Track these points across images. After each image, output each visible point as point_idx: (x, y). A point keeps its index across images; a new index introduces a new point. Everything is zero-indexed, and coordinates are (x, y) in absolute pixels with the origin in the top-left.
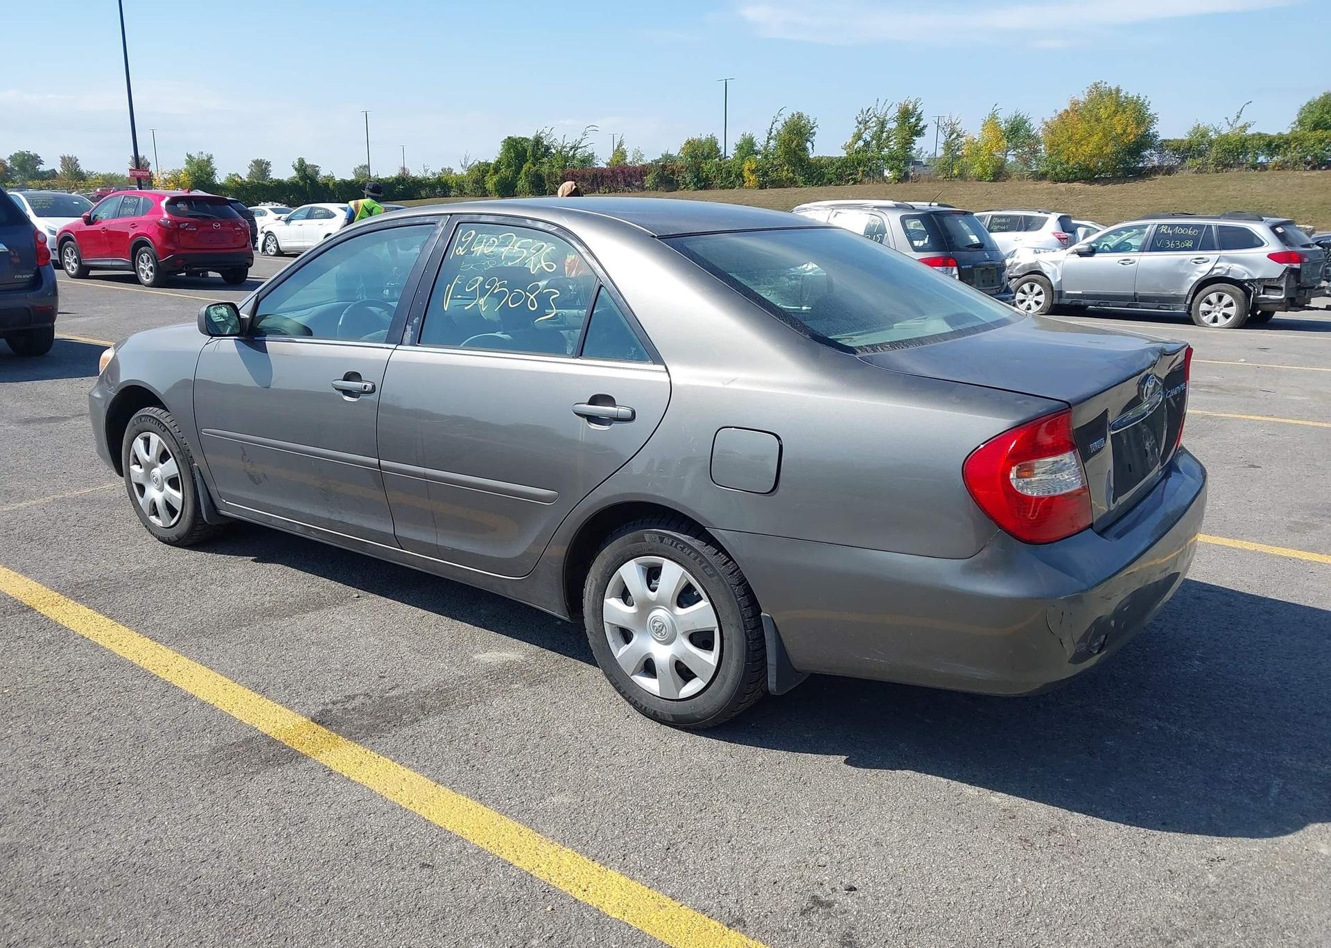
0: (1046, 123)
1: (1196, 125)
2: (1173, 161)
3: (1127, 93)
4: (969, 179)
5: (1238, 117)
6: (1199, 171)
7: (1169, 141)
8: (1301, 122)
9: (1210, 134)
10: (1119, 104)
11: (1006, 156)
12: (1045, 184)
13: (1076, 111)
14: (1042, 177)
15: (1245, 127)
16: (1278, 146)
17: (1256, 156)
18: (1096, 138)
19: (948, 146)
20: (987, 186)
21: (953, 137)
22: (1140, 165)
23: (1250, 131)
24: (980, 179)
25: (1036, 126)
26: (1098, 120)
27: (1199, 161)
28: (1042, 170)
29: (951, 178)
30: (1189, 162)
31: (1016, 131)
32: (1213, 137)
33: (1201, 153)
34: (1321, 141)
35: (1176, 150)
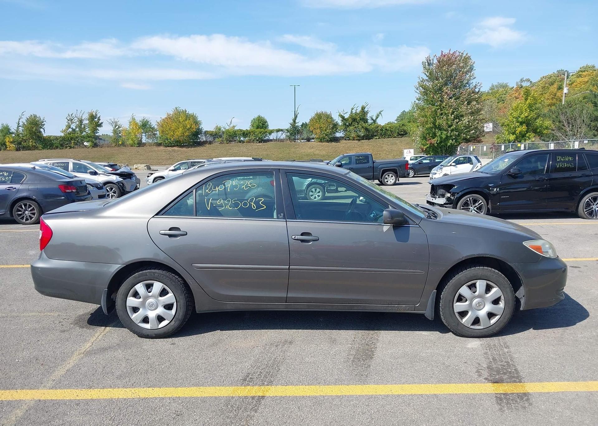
0: (158, 122)
1: (216, 125)
2: (210, 139)
3: (189, 112)
4: (127, 146)
5: (231, 123)
6: (221, 143)
7: (208, 131)
8: (252, 126)
9: (222, 129)
10: (187, 117)
11: (142, 136)
12: (162, 148)
13: (169, 118)
14: (159, 145)
15: (234, 127)
16: (247, 134)
17: (240, 138)
18: (181, 129)
19: (115, 131)
20: (135, 149)
21: (117, 127)
22: (199, 140)
23: (236, 128)
24: (132, 146)
25: (154, 124)
26: (180, 122)
27: (220, 139)
28: (159, 142)
29: (119, 146)
30: (217, 140)
31: (145, 126)
32: (223, 130)
33: (221, 136)
34: (260, 133)
35: (211, 135)
